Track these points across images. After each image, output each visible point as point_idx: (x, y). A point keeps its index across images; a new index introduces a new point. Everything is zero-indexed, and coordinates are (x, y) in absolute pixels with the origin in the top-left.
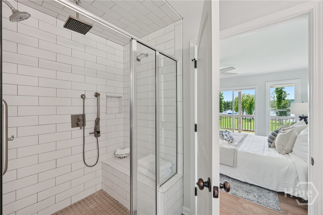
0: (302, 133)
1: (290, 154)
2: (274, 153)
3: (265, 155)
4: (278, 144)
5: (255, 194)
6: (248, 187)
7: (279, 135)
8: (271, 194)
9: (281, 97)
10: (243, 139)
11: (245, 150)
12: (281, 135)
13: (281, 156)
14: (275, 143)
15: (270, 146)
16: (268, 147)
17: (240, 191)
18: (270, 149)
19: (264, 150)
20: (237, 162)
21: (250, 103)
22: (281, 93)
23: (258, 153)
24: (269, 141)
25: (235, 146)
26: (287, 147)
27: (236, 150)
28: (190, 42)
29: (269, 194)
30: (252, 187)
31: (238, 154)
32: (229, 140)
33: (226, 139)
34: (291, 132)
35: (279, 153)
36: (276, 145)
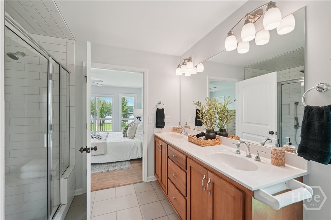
0: (139, 125)
1: (134, 138)
2: (127, 139)
3: (123, 141)
4: (129, 134)
5: (119, 166)
6: (114, 164)
7: (129, 128)
8: (127, 162)
9: (124, 104)
10: (107, 135)
11: (111, 141)
12: (130, 128)
13: (130, 140)
14: (127, 134)
15: (124, 137)
16: (123, 137)
17: (110, 167)
18: (125, 138)
19: (122, 139)
20: (107, 150)
21: (101, 107)
22: (124, 101)
23: (119, 141)
24: (123, 134)
25: (104, 140)
26: (133, 135)
27: (106, 142)
28: (82, 62)
29: (126, 163)
30: (117, 163)
31: (107, 144)
32: (99, 138)
33: (95, 138)
34: (134, 125)
35: (129, 139)
36: (127, 135)
